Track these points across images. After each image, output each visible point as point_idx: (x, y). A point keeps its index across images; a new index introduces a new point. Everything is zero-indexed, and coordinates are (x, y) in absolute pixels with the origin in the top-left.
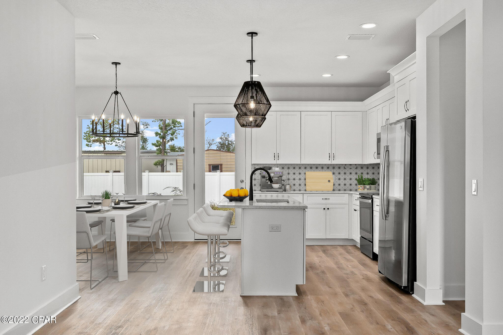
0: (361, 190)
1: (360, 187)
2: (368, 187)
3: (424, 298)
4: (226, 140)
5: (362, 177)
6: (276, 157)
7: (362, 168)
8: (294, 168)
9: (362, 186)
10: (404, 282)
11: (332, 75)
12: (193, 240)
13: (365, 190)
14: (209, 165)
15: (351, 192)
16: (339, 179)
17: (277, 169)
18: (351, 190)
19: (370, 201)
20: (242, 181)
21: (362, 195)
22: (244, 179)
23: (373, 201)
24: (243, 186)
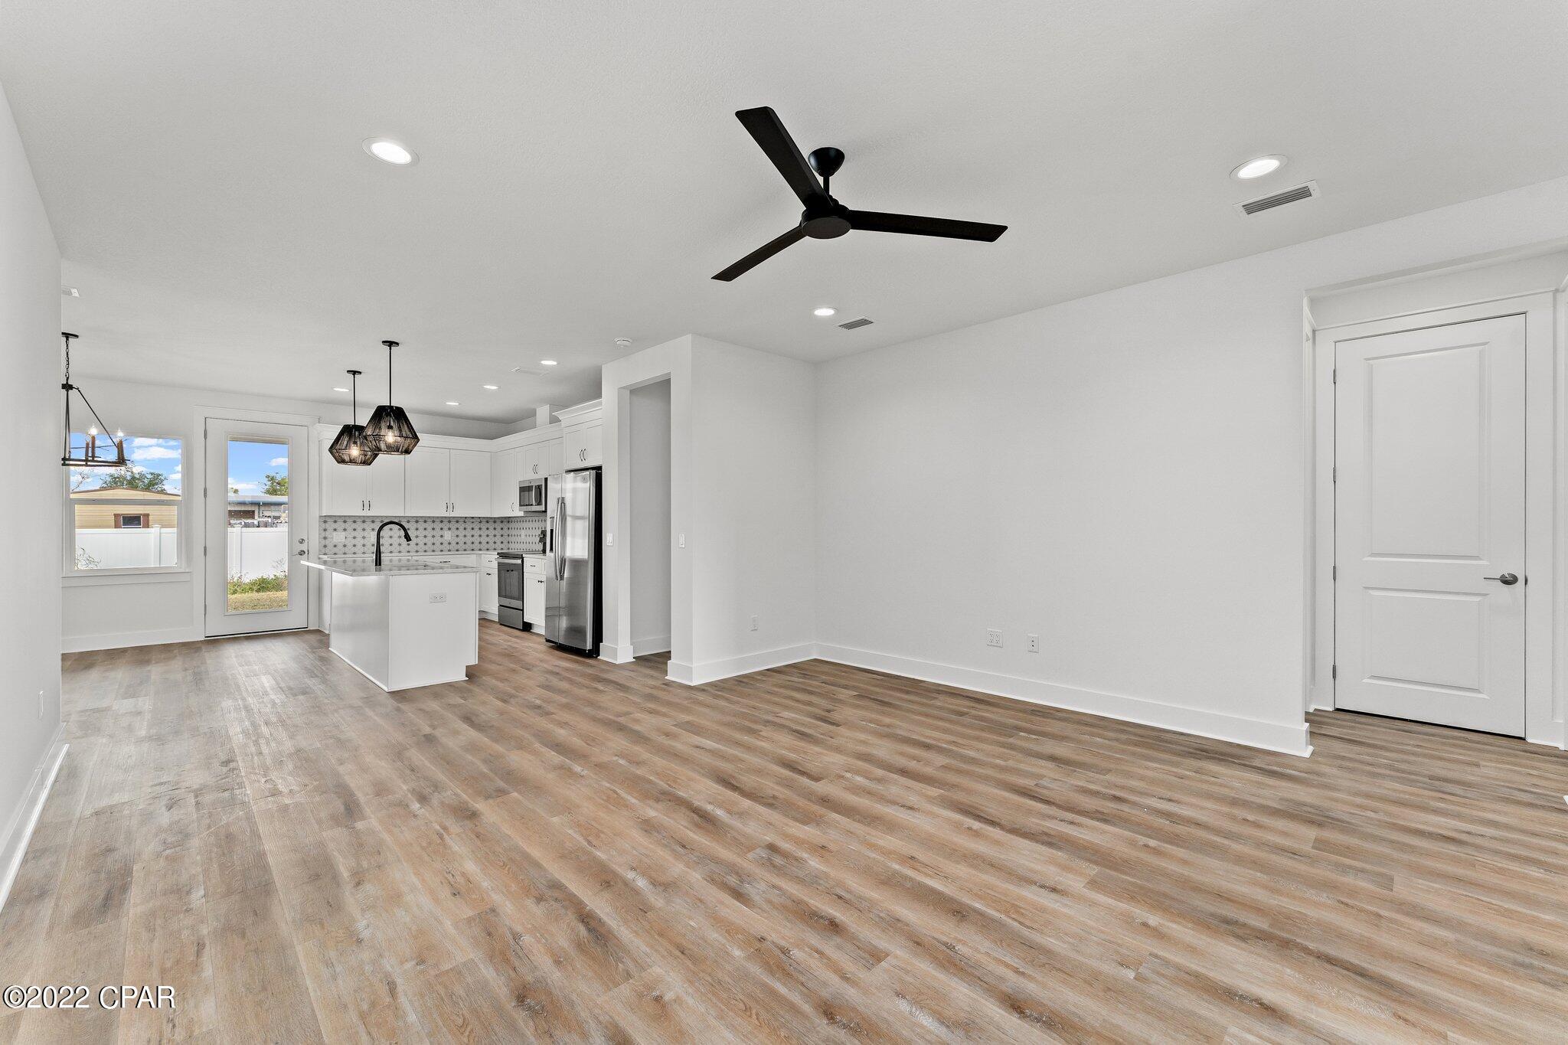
3: (615, 656)
6: (366, 506)
7: (487, 522)
10: (589, 646)
11: (460, 404)
12: (203, 639)
14: (116, 515)
15: (480, 552)
16: (457, 536)
18: (480, 550)
19: (519, 561)
20: (302, 541)
21: (502, 555)
22: (305, 538)
23: (523, 561)
24: (304, 547)
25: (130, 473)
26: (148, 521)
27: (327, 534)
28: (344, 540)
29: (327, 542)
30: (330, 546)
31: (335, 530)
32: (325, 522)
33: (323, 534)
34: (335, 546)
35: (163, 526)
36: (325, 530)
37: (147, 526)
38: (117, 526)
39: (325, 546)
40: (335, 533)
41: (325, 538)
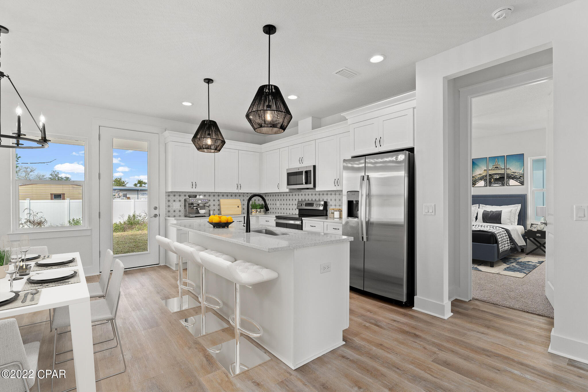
0: (255, 213)
1: (254, 211)
2: (259, 210)
4: (57, 176)
5: (255, 203)
6: (194, 185)
8: (214, 196)
9: (255, 210)
13: (257, 213)
14: (51, 194)
17: (201, 197)
20: (156, 208)
21: (278, 217)
22: (158, 207)
23: (302, 223)
24: (157, 212)
25: (57, 177)
26: (64, 197)
27: (170, 203)
28: (179, 208)
29: (170, 209)
30: (172, 211)
31: (174, 201)
32: (169, 196)
33: (168, 204)
34: (174, 211)
35: (71, 199)
36: (169, 201)
37: (64, 199)
38: (52, 199)
39: (169, 211)
40: (174, 203)
41: (169, 206)
